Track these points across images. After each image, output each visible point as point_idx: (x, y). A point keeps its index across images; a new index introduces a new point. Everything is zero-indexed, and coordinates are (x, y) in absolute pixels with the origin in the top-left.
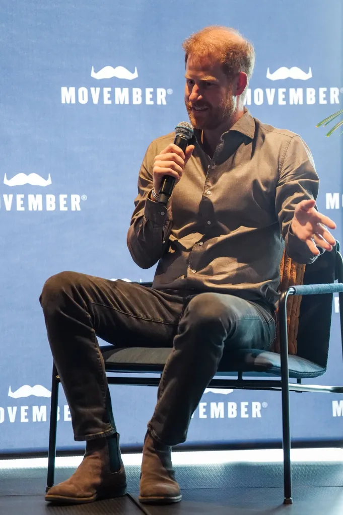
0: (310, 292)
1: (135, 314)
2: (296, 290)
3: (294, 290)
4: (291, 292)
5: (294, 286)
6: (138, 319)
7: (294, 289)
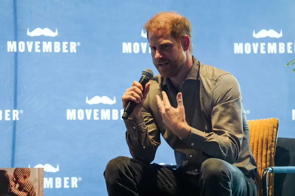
0: (283, 171)
1: (167, 183)
2: (274, 170)
3: (272, 170)
4: (270, 171)
5: (272, 167)
6: (169, 186)
7: (272, 168)
